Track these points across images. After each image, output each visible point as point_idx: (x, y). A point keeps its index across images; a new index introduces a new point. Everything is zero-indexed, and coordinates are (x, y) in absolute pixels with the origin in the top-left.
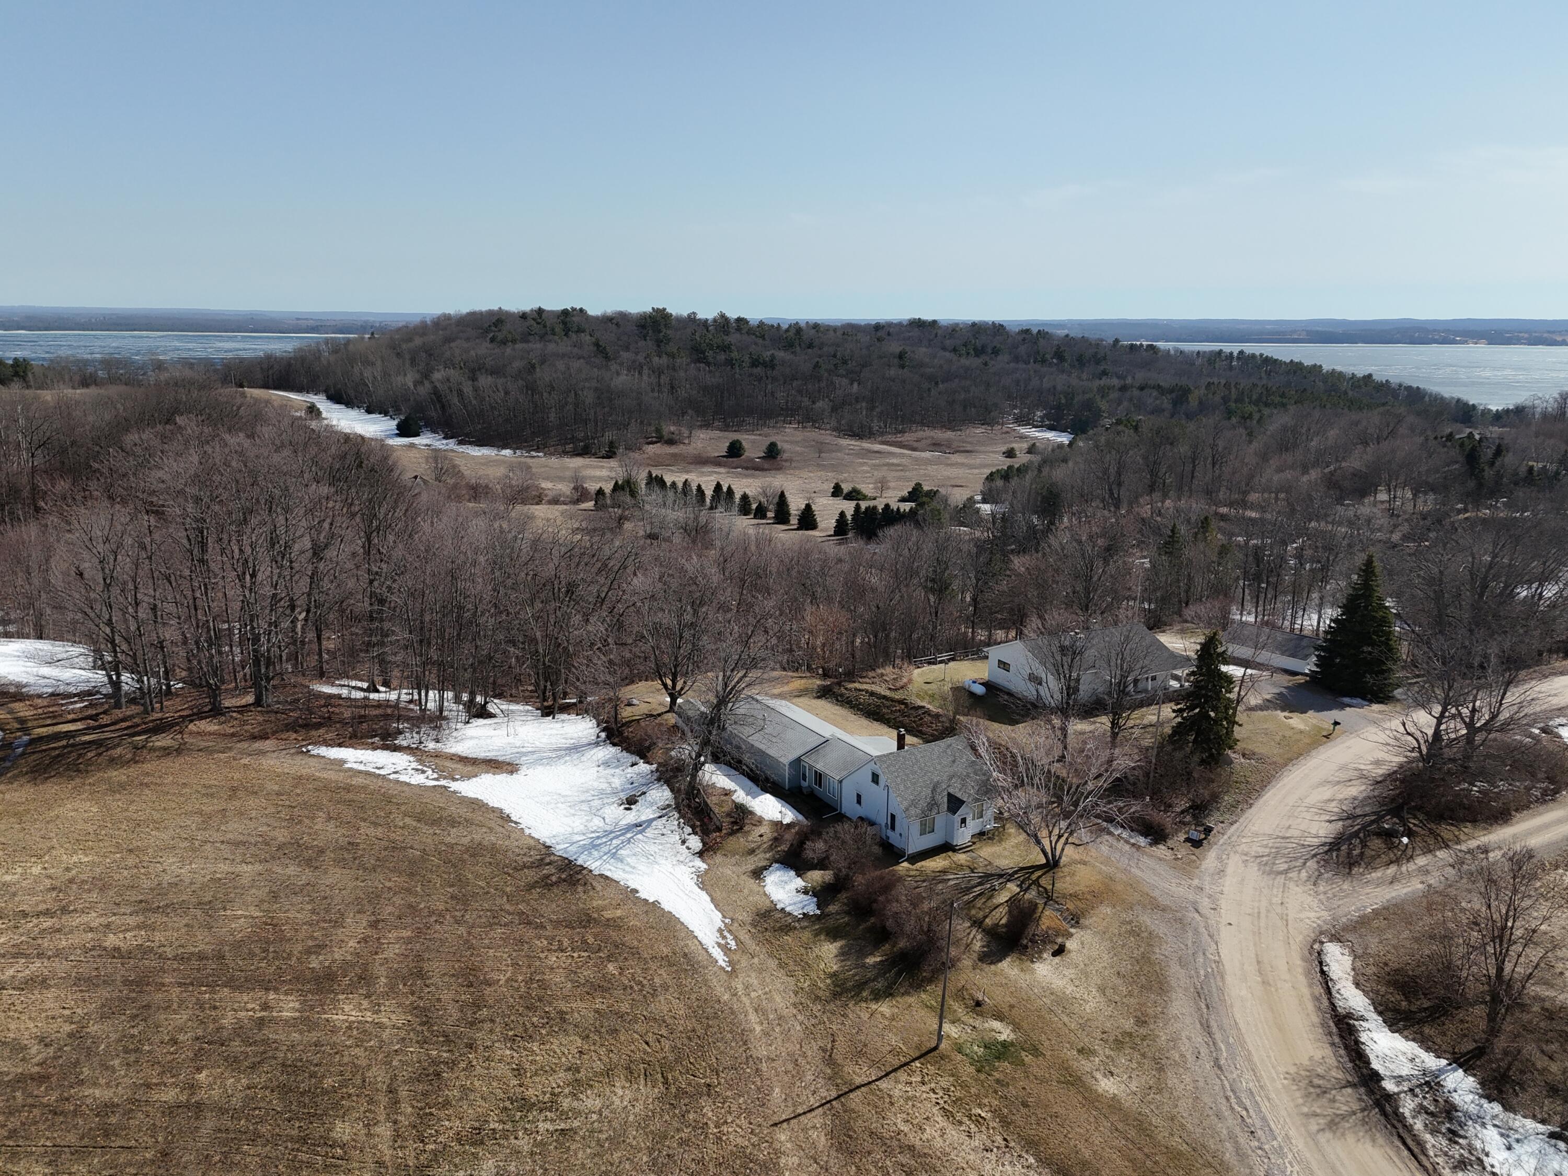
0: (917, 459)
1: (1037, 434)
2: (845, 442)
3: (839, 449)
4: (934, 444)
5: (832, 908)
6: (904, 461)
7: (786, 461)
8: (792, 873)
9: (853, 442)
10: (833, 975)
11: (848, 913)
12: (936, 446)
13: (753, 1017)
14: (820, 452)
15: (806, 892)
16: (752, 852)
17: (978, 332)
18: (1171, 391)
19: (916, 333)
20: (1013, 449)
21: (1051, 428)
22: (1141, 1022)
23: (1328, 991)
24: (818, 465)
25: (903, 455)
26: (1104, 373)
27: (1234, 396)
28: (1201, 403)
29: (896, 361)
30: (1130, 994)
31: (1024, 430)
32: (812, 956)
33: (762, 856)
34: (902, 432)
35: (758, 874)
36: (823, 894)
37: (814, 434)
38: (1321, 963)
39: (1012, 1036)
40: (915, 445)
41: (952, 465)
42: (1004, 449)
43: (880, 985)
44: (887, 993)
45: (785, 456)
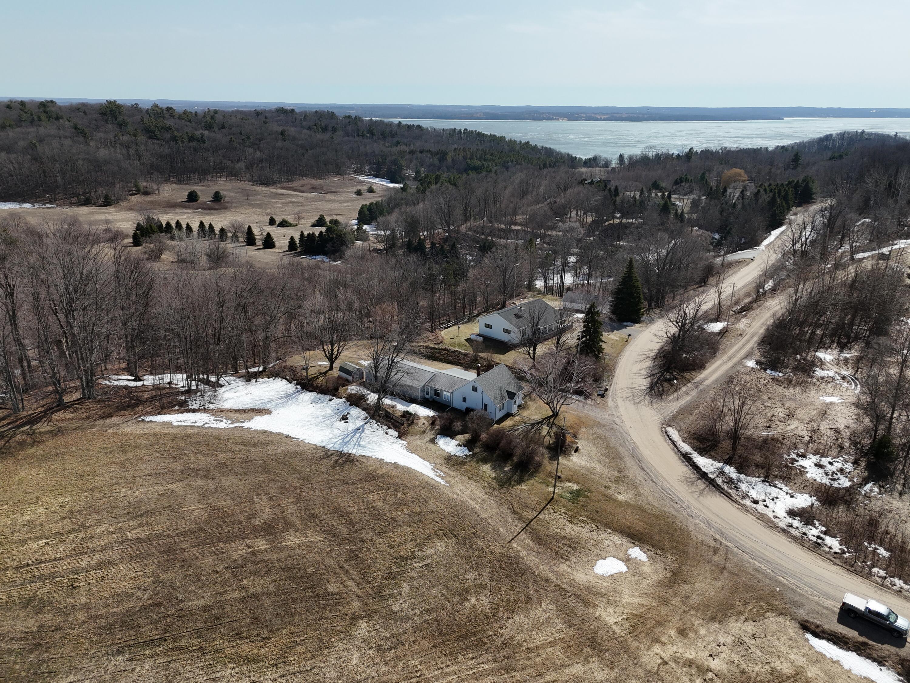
0: (307, 198)
1: (369, 180)
2: (260, 188)
3: (257, 193)
4: (313, 188)
5: (476, 450)
6: (300, 199)
7: (228, 202)
8: (449, 438)
9: (264, 189)
10: (495, 478)
11: (485, 451)
12: (314, 189)
13: (472, 502)
14: (248, 196)
15: (460, 446)
16: (424, 432)
17: (320, 117)
18: (437, 154)
19: (282, 117)
20: (360, 190)
21: (376, 176)
22: (620, 472)
23: (676, 446)
24: (250, 205)
25: (297, 196)
26: (398, 143)
27: (469, 156)
28: (453, 160)
29: (280, 136)
30: (610, 462)
31: (361, 178)
32: (481, 472)
33: (429, 433)
34: (291, 181)
35: (433, 441)
36: (469, 444)
37: (238, 184)
38: (668, 436)
39: (578, 487)
40: (302, 189)
41: (329, 201)
42: (356, 190)
43: (516, 478)
44: (520, 481)
45: (226, 199)
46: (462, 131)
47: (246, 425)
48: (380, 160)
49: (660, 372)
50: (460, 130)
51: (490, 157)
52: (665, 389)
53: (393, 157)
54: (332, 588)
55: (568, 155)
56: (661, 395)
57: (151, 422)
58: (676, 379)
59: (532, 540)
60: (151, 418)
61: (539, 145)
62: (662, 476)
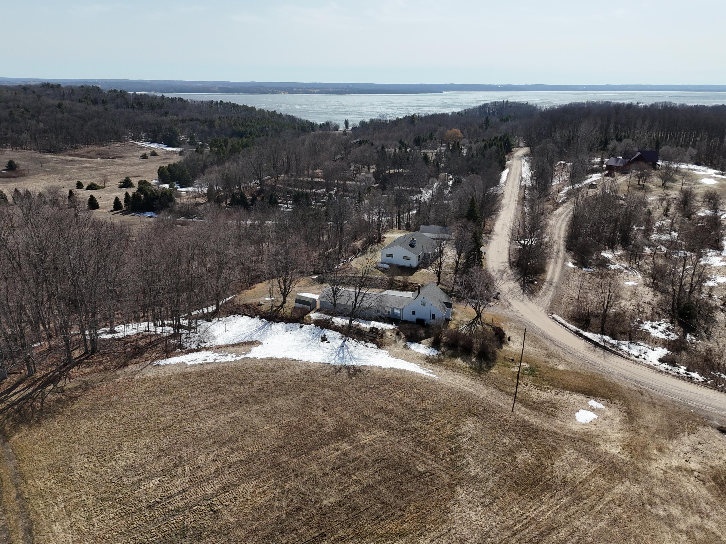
0: (98, 163)
1: (148, 145)
2: (49, 156)
3: (48, 161)
4: (99, 154)
5: (443, 349)
6: (92, 165)
7: (24, 170)
8: (417, 344)
9: (52, 156)
10: (470, 368)
11: (449, 349)
12: (100, 155)
13: (466, 388)
14: (41, 163)
15: (429, 348)
16: (395, 342)
17: (88, 91)
18: (206, 122)
19: (50, 91)
20: (145, 154)
21: (153, 142)
22: (546, 350)
23: (566, 327)
24: (46, 171)
25: (89, 162)
26: (166, 114)
27: (232, 123)
28: (220, 126)
29: (58, 109)
30: (535, 345)
31: (140, 144)
32: (457, 365)
33: (400, 342)
34: (76, 148)
35: (406, 347)
36: (435, 345)
37: (25, 153)
38: (557, 321)
39: (529, 366)
40: (88, 155)
41: (120, 165)
42: (141, 155)
43: (484, 365)
44: (489, 367)
45: (21, 168)
46: (219, 102)
47: (251, 355)
48: (156, 128)
49: (522, 277)
50: (217, 102)
51: (250, 124)
52: (534, 289)
53: (168, 126)
54: (421, 468)
55: (307, 121)
56: (533, 293)
57: (165, 365)
58: (536, 281)
59: (525, 407)
60: (163, 362)
61: (284, 114)
62: (574, 349)
